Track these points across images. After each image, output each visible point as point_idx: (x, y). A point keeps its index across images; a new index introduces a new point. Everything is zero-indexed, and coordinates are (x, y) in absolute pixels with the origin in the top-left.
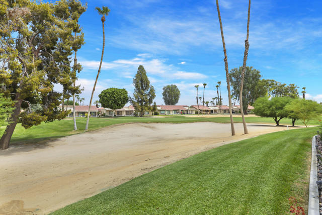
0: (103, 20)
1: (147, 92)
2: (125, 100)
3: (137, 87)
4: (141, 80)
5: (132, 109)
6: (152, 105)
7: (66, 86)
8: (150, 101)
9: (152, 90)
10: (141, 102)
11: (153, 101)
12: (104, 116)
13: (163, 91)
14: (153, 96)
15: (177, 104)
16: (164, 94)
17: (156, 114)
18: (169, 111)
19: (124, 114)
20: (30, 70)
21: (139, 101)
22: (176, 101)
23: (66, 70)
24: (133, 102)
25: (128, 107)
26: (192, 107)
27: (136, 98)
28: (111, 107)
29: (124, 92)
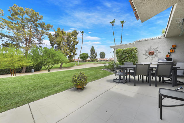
0: (82, 35)
1: (94, 54)
2: (88, 57)
3: (91, 52)
4: (93, 51)
5: (90, 60)
6: (96, 58)
7: (74, 53)
8: (96, 57)
9: (96, 54)
10: (93, 57)
11: (97, 57)
12: (81, 62)
13: (100, 54)
14: (96, 56)
15: (104, 58)
16: (100, 55)
17: (97, 61)
18: (102, 61)
19: (87, 61)
20: (67, 50)
21: (92, 57)
22: (104, 57)
23: (74, 49)
24: (90, 58)
25: (88, 59)
26: (109, 59)
27: (91, 56)
28: (83, 59)
29: (87, 54)
